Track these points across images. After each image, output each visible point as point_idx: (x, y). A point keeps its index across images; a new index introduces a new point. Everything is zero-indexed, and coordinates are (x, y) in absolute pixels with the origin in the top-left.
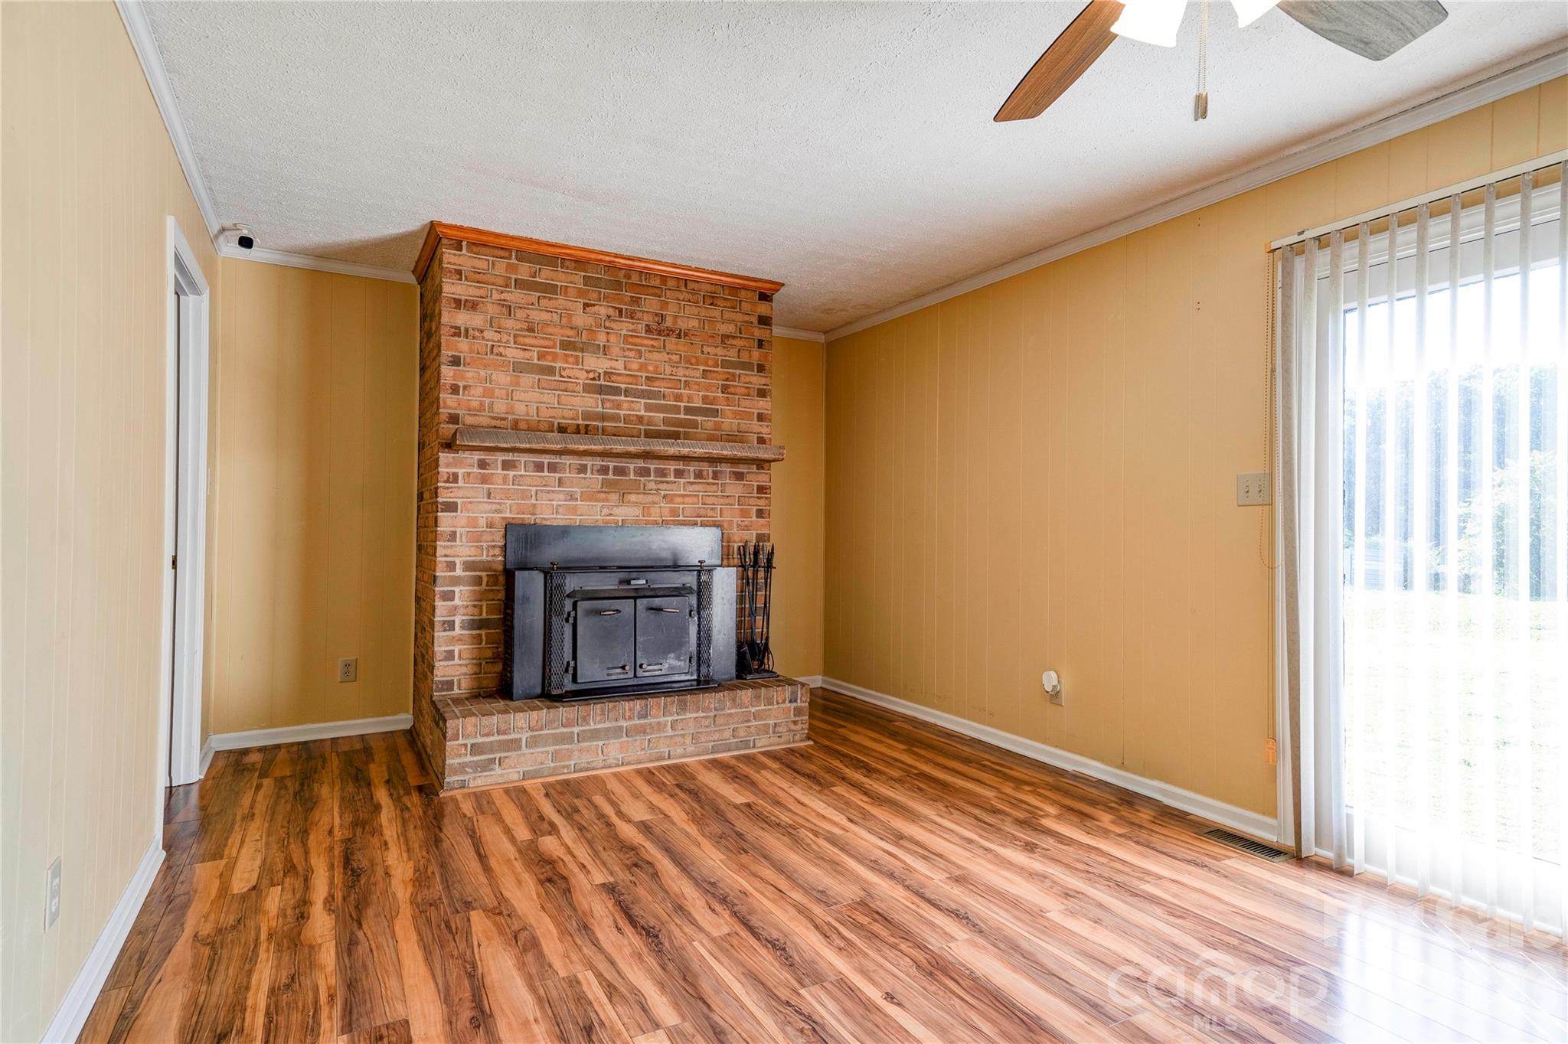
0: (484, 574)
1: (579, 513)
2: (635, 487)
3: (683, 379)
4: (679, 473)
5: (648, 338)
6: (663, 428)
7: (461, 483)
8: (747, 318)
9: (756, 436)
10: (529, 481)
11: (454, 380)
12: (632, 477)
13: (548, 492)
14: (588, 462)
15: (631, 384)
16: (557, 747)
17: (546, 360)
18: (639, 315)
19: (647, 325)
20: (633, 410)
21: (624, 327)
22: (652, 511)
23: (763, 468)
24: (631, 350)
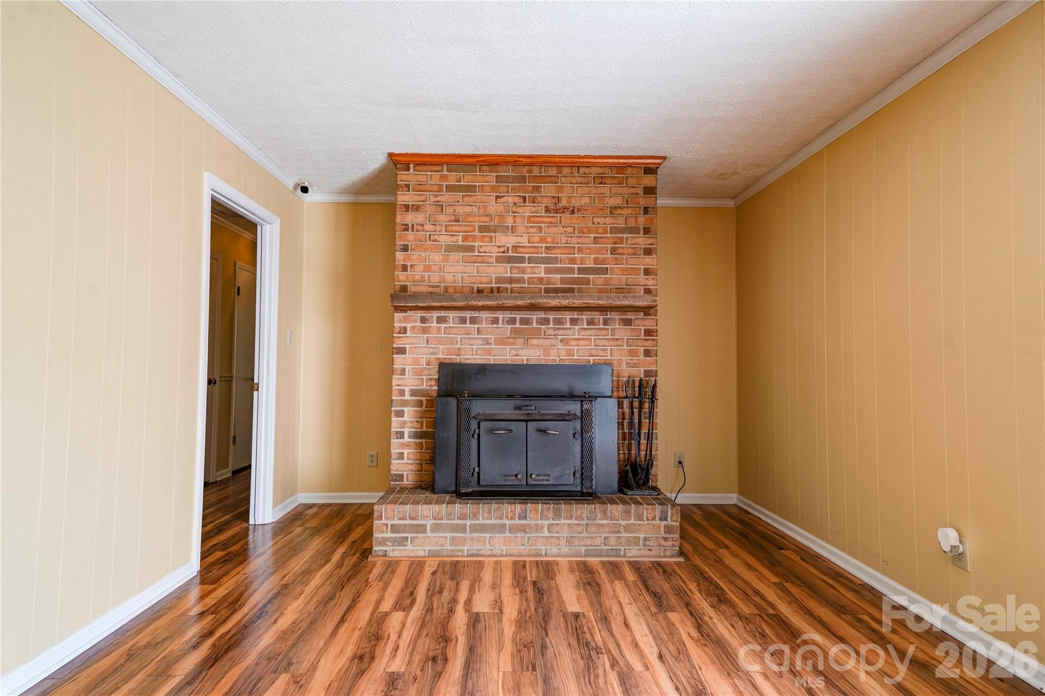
0: (424, 399)
1: (492, 354)
2: (537, 333)
3: (577, 246)
4: (574, 321)
5: (547, 216)
6: (559, 286)
7: (408, 334)
8: (633, 190)
9: (643, 288)
10: (455, 331)
11: (404, 261)
12: (535, 325)
13: (470, 339)
14: (500, 315)
15: (533, 253)
16: (454, 535)
17: (468, 241)
18: (539, 199)
19: (546, 207)
20: (535, 274)
21: (527, 211)
22: (551, 352)
23: (649, 315)
24: (534, 227)
